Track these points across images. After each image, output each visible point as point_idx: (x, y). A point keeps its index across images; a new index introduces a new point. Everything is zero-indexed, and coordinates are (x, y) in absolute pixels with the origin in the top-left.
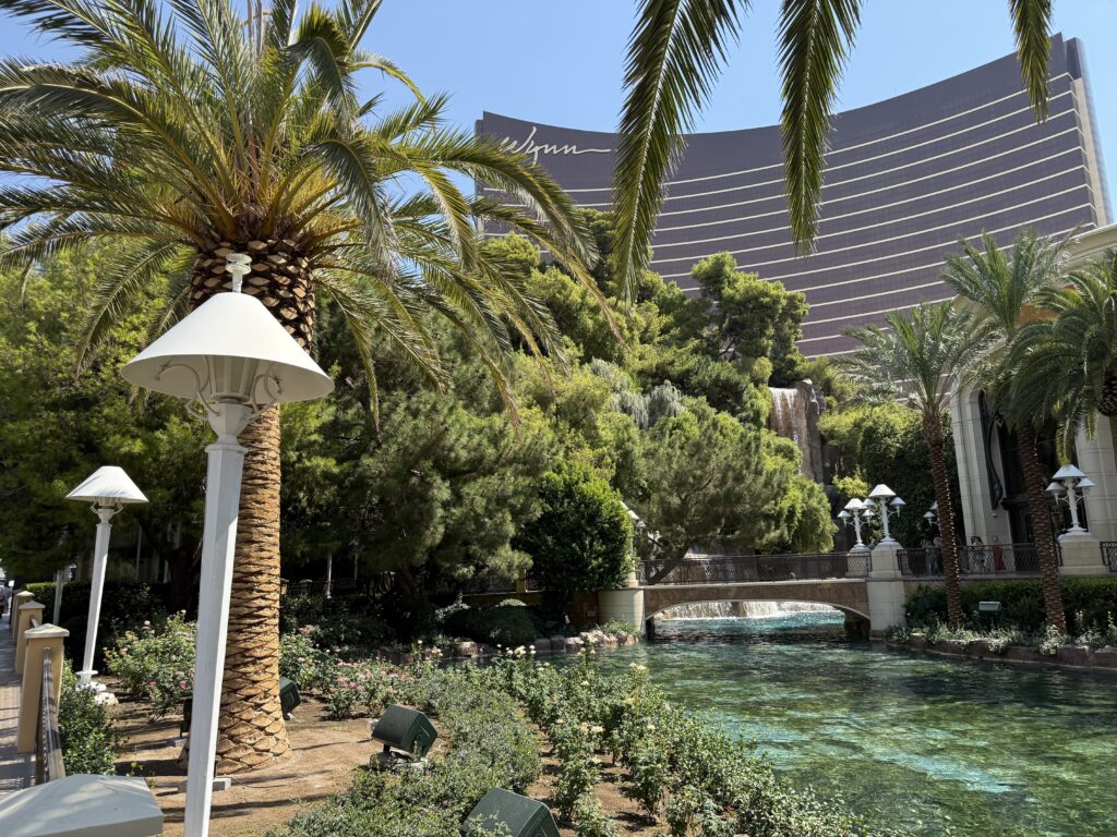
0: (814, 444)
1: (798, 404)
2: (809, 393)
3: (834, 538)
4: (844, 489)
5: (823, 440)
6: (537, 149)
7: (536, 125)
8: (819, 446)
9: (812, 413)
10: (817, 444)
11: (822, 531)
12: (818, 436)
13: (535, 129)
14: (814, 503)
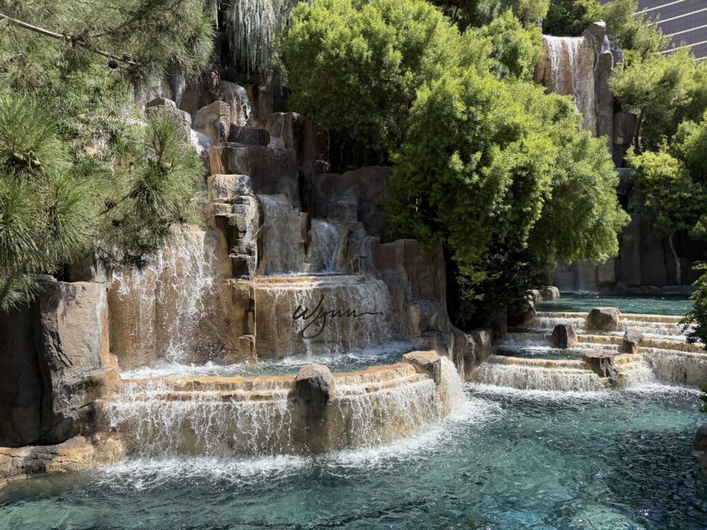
0: (603, 113)
1: (583, 58)
2: (601, 40)
3: (620, 237)
4: (641, 168)
5: (616, 106)
8: (610, 115)
9: (603, 68)
10: (607, 112)
11: (599, 224)
12: (609, 100)
14: (584, 168)
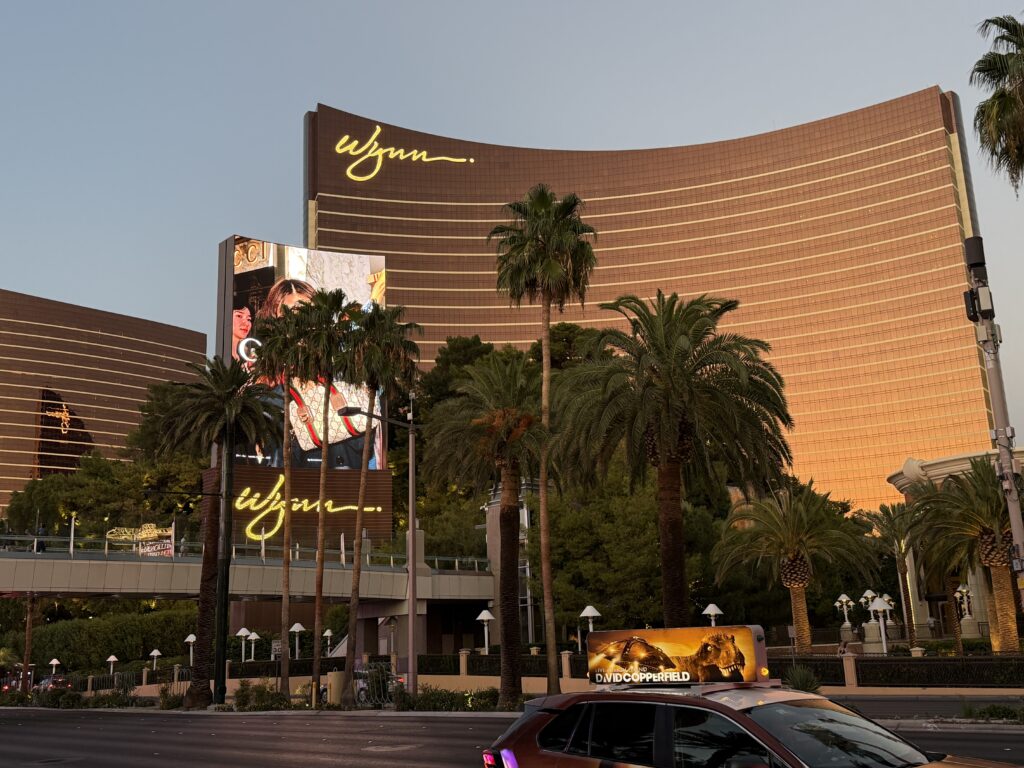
6: (380, 152)
7: (381, 124)
13: (378, 129)
